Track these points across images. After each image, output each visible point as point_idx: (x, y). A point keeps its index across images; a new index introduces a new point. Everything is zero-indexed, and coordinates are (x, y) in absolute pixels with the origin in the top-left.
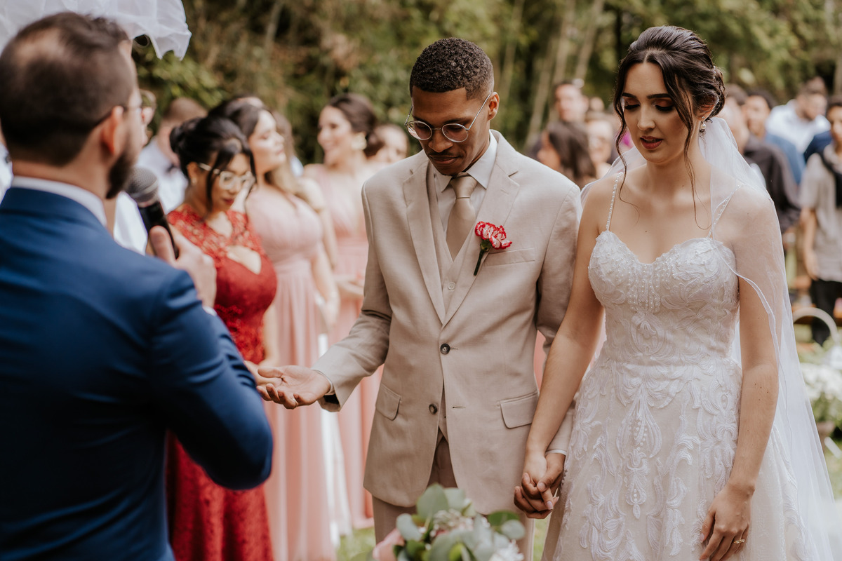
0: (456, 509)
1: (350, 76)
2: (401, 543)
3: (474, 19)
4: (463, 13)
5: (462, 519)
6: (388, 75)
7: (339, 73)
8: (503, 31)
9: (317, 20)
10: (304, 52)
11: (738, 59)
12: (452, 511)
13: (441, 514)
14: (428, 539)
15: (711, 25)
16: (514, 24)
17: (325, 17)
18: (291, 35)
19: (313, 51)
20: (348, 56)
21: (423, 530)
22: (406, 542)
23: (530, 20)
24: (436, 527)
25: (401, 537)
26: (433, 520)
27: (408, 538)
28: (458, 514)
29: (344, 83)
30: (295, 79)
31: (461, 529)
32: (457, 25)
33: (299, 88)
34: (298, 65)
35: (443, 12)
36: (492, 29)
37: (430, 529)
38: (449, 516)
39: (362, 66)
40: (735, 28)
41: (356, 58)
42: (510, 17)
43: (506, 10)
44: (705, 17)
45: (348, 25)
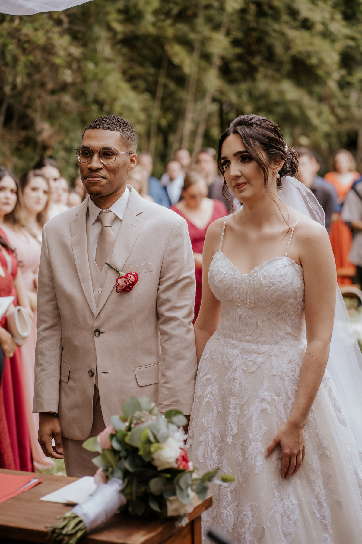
0: (146, 410)
1: (53, 148)
2: (114, 432)
3: (130, 110)
4: (124, 107)
5: (150, 416)
7: (45, 147)
8: (149, 116)
9: (30, 112)
10: (23, 134)
11: (297, 130)
12: (144, 411)
13: (137, 414)
14: (129, 429)
15: (280, 110)
16: (156, 112)
17: (35, 111)
18: (14, 124)
19: (30, 133)
20: (50, 137)
21: (127, 424)
22: (116, 432)
23: (165, 109)
24: (135, 422)
25: (114, 429)
26: (132, 417)
27: (118, 429)
28: (147, 413)
29: (49, 152)
30: (17, 151)
31: (150, 422)
32: (121, 114)
33: (20, 157)
34: (20, 142)
35: (111, 106)
36: (142, 116)
37: (131, 423)
38: (142, 415)
39: (60, 142)
40: (295, 111)
41: (56, 138)
42: (153, 107)
43: (150, 104)
44: (277, 104)
45: (51, 117)
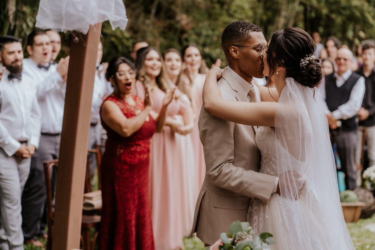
0: (245, 231)
1: (188, 33)
2: (222, 245)
3: (243, 9)
4: (238, 6)
5: (248, 235)
6: (204, 32)
7: (183, 31)
8: (255, 13)
9: (173, 7)
10: (168, 22)
11: (358, 27)
12: (244, 232)
13: (239, 233)
14: (233, 243)
15: (347, 12)
16: (260, 11)
17: (177, 6)
18: (162, 15)
19: (172, 22)
20: (187, 24)
21: (231, 239)
22: (224, 244)
23: (266, 9)
24: (237, 239)
25: (222, 242)
26: (235, 235)
27: (225, 243)
28: (246, 233)
29: (185, 36)
30: (163, 34)
31: (248, 239)
32: (235, 11)
33: (165, 38)
34: (165, 28)
35: (229, 5)
36: (250, 13)
37: (235, 239)
38: (243, 234)
39: (193, 29)
40: (358, 14)
41: (191, 25)
42: (258, 7)
43: (257, 4)
44: (344, 8)
45: (187, 11)
